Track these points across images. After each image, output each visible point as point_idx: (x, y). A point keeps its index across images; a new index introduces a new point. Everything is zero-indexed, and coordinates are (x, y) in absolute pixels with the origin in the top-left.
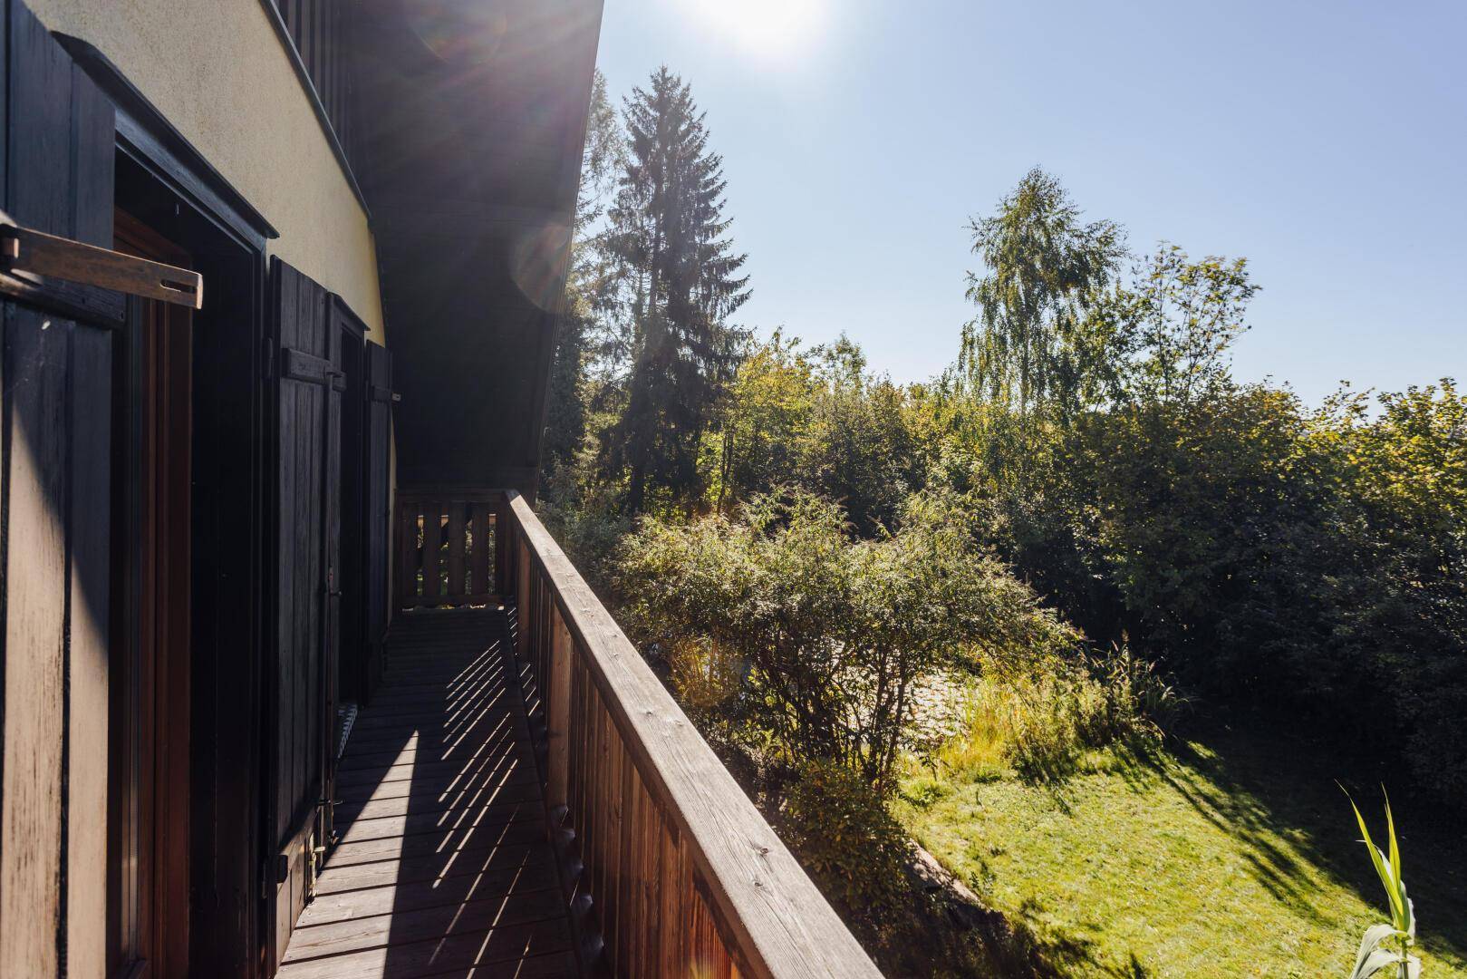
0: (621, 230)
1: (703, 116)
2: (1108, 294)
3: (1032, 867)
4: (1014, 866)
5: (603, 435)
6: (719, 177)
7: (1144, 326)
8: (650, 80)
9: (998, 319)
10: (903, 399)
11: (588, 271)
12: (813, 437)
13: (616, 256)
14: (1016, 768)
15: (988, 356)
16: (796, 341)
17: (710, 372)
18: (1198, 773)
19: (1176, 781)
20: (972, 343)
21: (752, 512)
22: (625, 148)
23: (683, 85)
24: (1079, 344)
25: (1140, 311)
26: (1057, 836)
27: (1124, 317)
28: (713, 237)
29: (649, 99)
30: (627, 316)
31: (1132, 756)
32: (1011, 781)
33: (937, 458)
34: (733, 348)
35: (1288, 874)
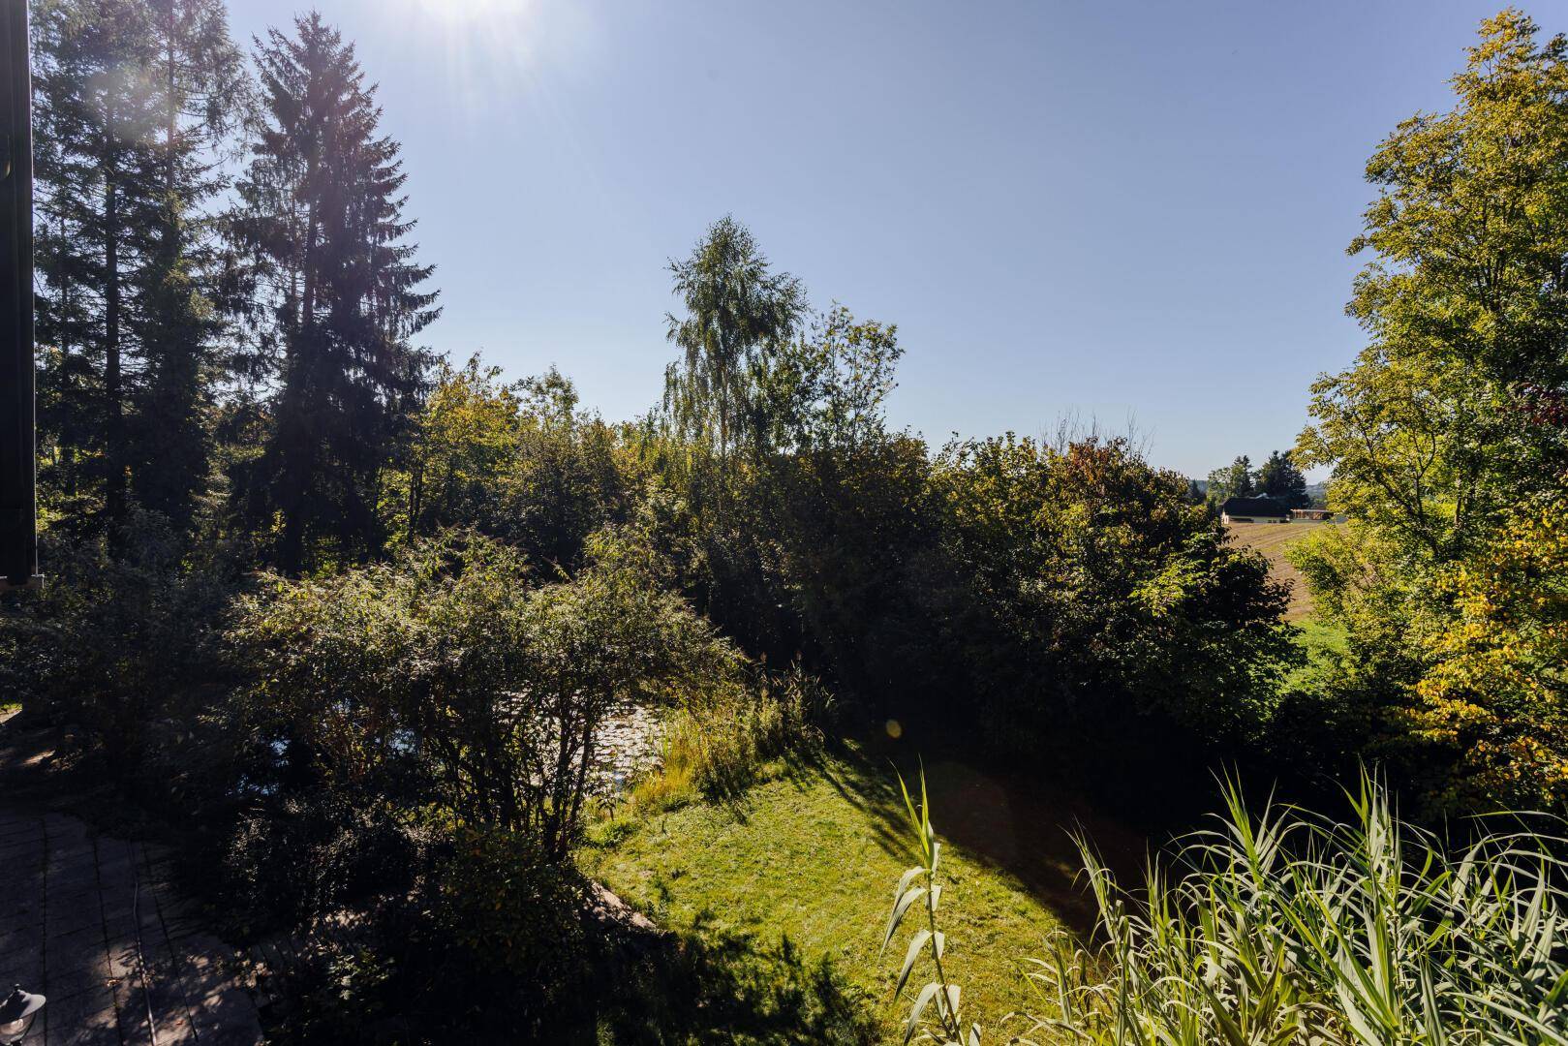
0: (258, 211)
1: (373, 88)
2: (794, 346)
3: (709, 880)
4: (693, 883)
5: (235, 471)
6: (397, 168)
7: (821, 377)
8: (295, 25)
9: (699, 362)
10: (614, 437)
11: (208, 259)
12: (516, 478)
13: (249, 244)
14: (702, 791)
15: (691, 397)
16: (496, 371)
17: (391, 399)
18: (849, 765)
19: (832, 775)
20: (675, 384)
21: (418, 560)
22: (260, 106)
23: (344, 43)
24: (771, 390)
25: (819, 364)
26: (732, 845)
27: (807, 369)
28: (391, 239)
29: (294, 49)
30: (269, 323)
31: (799, 760)
32: (697, 803)
33: (644, 497)
34: (420, 373)
35: (902, 833)
